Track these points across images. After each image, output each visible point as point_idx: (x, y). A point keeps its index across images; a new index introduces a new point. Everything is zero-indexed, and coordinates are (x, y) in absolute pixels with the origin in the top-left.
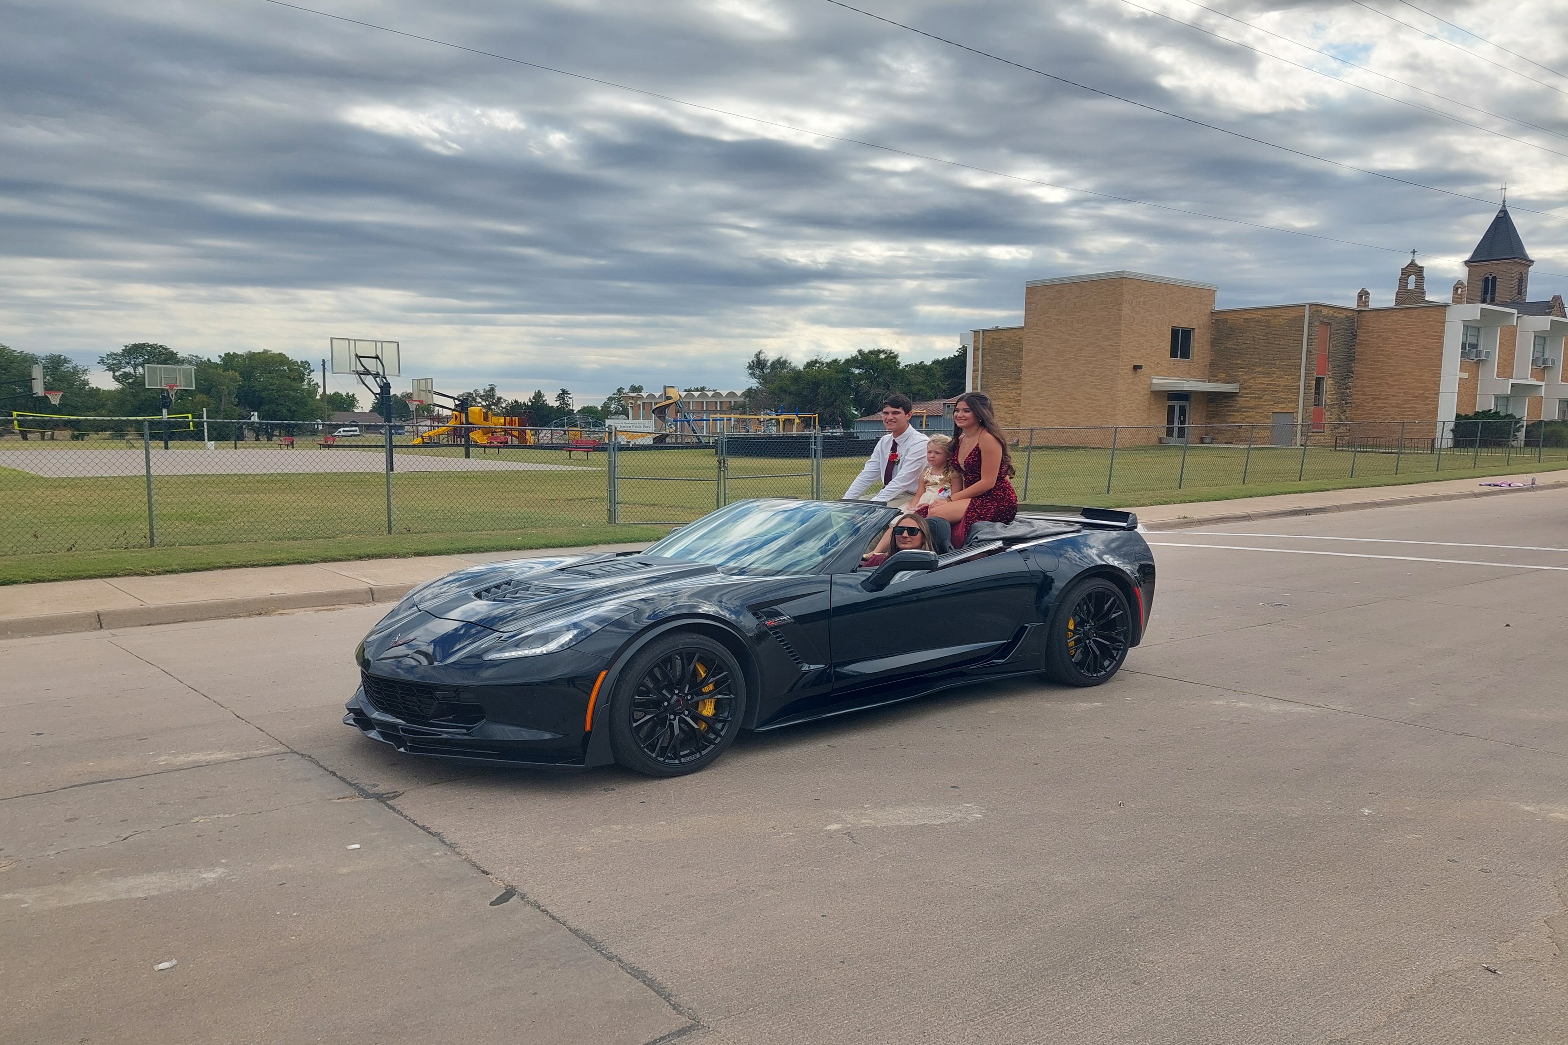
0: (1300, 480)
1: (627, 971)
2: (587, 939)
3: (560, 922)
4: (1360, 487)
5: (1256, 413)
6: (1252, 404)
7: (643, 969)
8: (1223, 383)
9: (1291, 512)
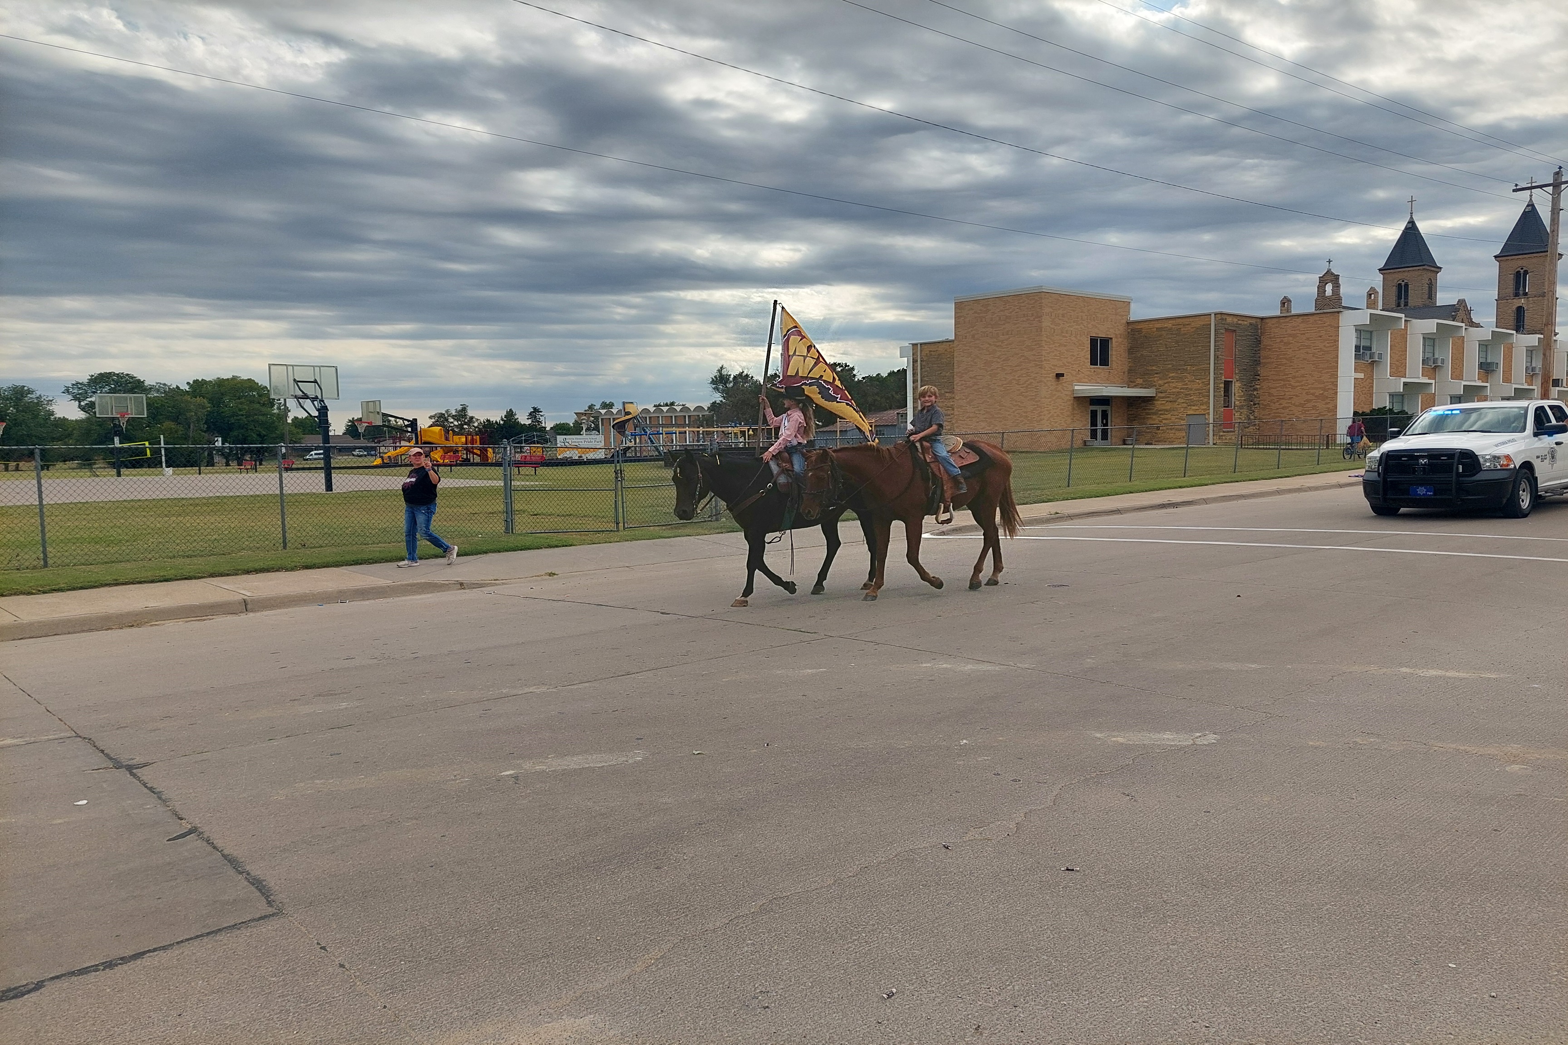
0: (1185, 477)
1: (249, 881)
2: (232, 861)
3: (218, 850)
4: (1237, 482)
5: (1172, 415)
6: (1168, 406)
7: (264, 879)
8: (1141, 388)
9: (1159, 505)
